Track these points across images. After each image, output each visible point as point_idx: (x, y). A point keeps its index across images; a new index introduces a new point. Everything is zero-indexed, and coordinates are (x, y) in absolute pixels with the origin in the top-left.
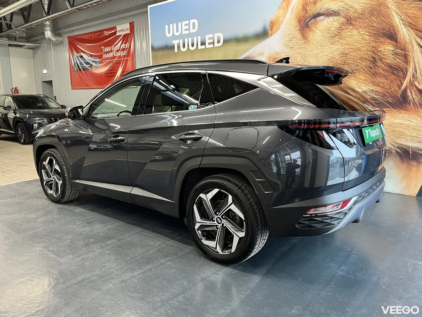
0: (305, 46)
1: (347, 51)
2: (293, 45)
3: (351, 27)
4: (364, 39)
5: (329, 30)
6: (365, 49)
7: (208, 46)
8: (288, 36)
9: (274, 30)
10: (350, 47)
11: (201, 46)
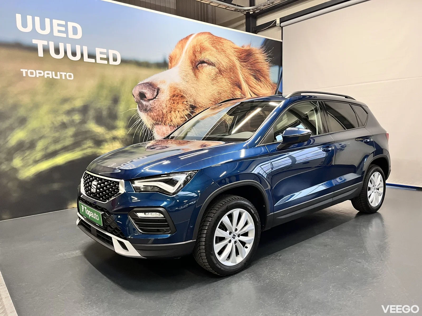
0: (197, 82)
1: (220, 91)
2: (189, 80)
3: (221, 76)
4: (228, 85)
5: (210, 75)
6: (229, 92)
7: (99, 61)
8: (184, 72)
9: (173, 64)
10: (222, 89)
11: (88, 58)
